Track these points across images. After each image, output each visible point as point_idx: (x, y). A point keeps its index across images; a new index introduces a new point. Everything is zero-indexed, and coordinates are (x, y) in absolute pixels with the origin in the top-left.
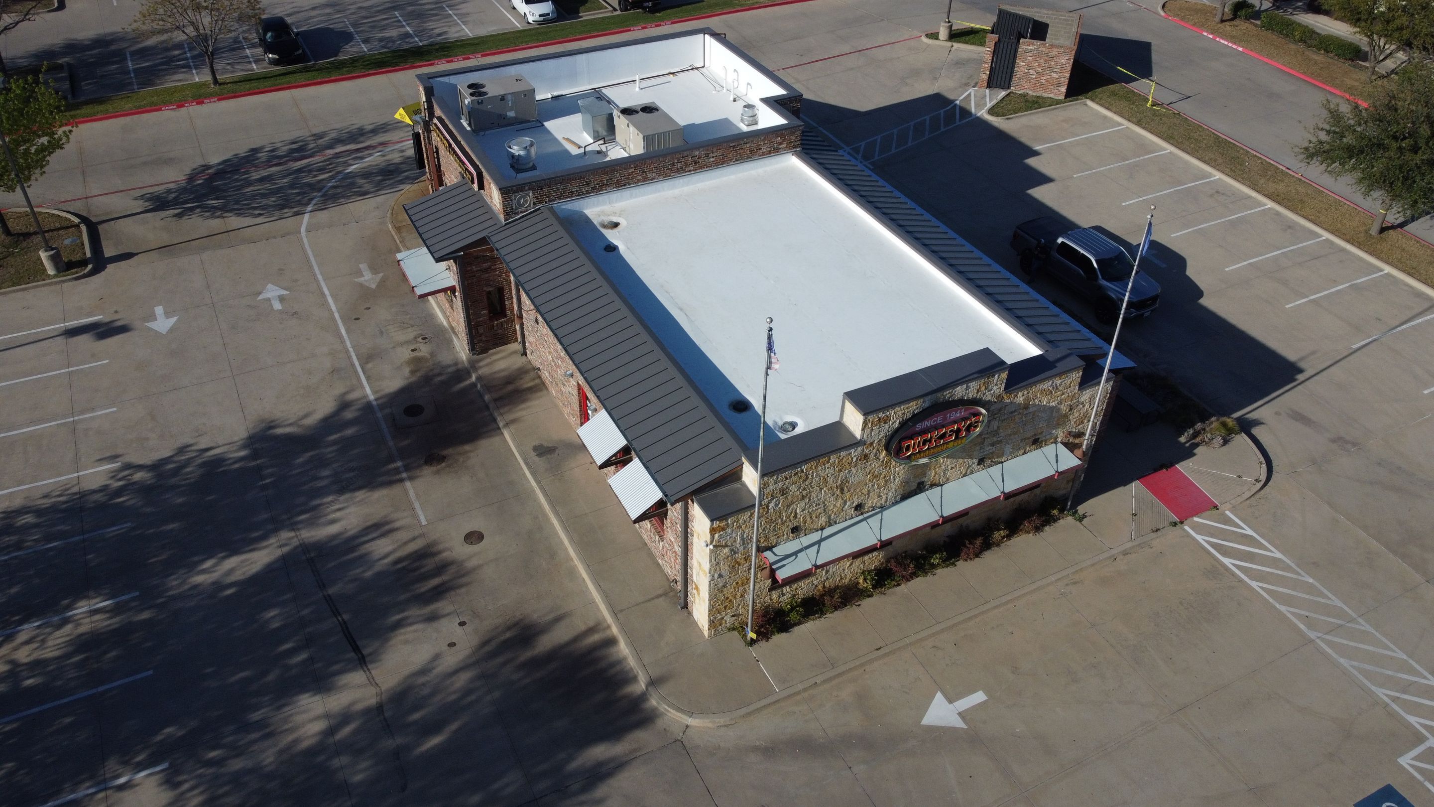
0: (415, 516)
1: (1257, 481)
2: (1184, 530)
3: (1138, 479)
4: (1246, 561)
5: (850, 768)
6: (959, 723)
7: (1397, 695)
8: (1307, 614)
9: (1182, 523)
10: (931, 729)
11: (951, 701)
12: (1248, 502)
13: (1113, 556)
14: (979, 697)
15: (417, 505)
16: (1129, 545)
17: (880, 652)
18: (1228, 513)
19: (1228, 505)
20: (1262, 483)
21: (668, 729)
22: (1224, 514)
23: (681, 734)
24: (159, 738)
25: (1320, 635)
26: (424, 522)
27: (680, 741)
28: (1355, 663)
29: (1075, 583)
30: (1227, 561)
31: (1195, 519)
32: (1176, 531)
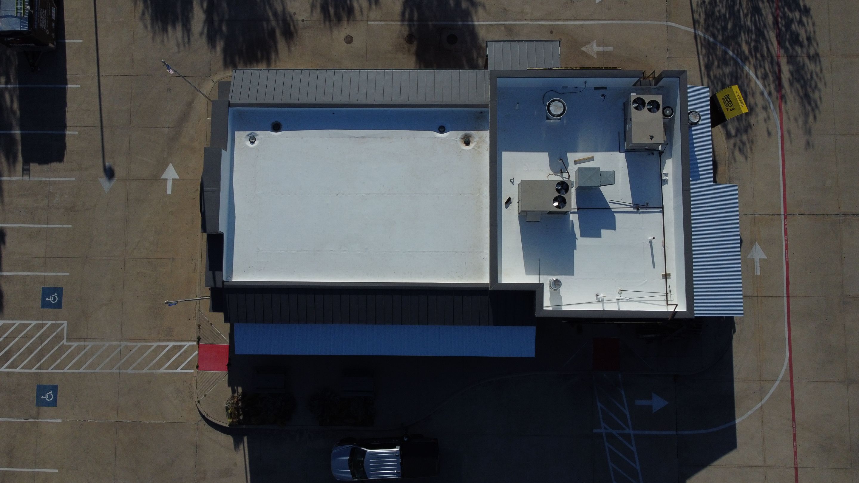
0: (375, 20)
2: (194, 341)
3: (229, 346)
4: (167, 352)
5: (168, 128)
6: (163, 177)
7: (86, 350)
8: (132, 352)
9: (198, 343)
10: (167, 165)
11: (173, 179)
14: (169, 191)
15: (383, 23)
18: (192, 371)
19: (195, 374)
21: (216, 75)
22: (192, 368)
23: (212, 78)
25: (122, 347)
26: (369, 23)
27: (210, 77)
28: (104, 348)
29: (195, 269)
30: (171, 344)
31: (197, 352)
32: (195, 338)
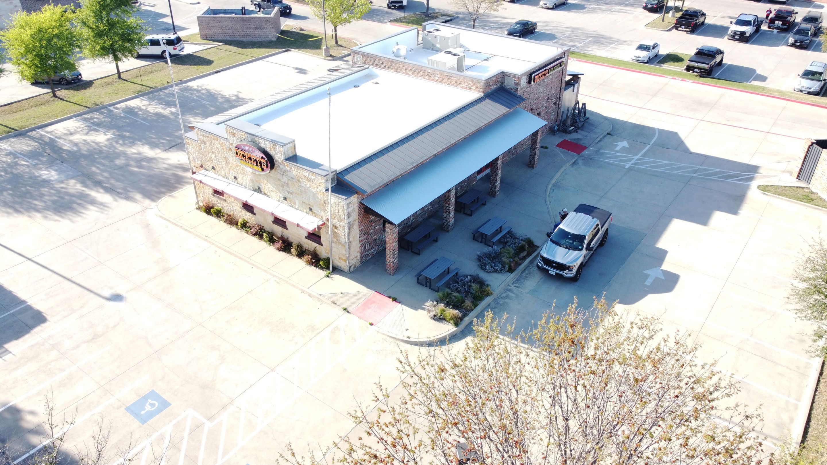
1: (409, 337)
12: (388, 338)
13: (304, 291)
16: (316, 295)
17: (206, 238)
20: (408, 339)
24: (125, 133)
27: (147, 209)
